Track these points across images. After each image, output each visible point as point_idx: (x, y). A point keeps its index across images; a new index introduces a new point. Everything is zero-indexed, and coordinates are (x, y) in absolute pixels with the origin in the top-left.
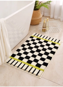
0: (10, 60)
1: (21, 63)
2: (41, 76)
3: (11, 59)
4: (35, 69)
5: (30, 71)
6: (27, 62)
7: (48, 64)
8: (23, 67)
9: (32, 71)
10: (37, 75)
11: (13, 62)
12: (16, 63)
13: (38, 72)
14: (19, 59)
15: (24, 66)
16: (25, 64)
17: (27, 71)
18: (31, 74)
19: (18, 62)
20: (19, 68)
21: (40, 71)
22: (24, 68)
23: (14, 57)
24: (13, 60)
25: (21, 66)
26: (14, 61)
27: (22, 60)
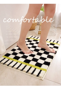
0: (3, 60)
1: (17, 62)
2: (44, 78)
3: (5, 58)
4: (35, 69)
5: (28, 71)
6: (24, 62)
7: (50, 63)
8: (19, 67)
9: (31, 71)
10: (38, 76)
11: (7, 61)
12: (11, 63)
13: (40, 73)
14: (14, 58)
15: (20, 65)
16: (21, 64)
17: (24, 71)
18: (30, 75)
19: (13, 61)
20: (15, 68)
21: (41, 71)
22: (21, 68)
23: (8, 56)
24: (7, 59)
25: (16, 66)
26: (9, 60)
27: (18, 59)
